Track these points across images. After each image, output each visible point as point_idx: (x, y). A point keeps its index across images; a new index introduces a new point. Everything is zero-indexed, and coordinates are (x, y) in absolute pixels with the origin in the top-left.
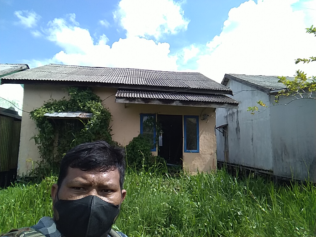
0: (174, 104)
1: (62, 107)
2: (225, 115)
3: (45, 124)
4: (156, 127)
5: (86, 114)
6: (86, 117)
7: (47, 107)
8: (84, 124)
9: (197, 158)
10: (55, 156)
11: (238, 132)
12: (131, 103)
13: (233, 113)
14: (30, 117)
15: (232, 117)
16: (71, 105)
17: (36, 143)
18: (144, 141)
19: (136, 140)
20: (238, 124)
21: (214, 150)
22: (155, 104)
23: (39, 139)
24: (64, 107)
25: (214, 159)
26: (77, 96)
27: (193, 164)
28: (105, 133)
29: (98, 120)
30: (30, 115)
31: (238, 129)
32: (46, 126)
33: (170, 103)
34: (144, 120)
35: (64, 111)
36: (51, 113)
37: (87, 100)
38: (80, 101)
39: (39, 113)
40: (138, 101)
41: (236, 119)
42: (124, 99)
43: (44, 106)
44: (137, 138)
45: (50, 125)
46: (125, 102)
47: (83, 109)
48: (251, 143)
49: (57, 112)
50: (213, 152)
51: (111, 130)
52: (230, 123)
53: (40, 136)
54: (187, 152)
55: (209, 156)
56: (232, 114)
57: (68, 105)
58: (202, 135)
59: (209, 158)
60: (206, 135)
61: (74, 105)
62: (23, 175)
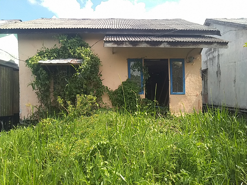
0: (162, 46)
1: (54, 54)
2: (205, 61)
3: (40, 71)
4: (143, 71)
5: (77, 60)
6: (77, 63)
7: (40, 55)
8: (76, 69)
9: (183, 100)
10: (52, 101)
11: (219, 75)
12: (119, 46)
13: (214, 57)
14: (26, 65)
15: (213, 62)
16: (62, 52)
17: (33, 89)
18: (133, 84)
19: (125, 84)
20: (219, 67)
21: (199, 91)
22: (143, 46)
23: (36, 85)
24: (56, 54)
25: (199, 100)
26: (67, 43)
27: (179, 105)
28: (96, 78)
29: (89, 65)
30: (26, 64)
31: (219, 72)
32: (41, 73)
33: (157, 45)
34: (131, 65)
35: (56, 58)
36: (44, 61)
37: (77, 46)
38: (70, 48)
39: (33, 61)
40: (126, 45)
41: (217, 63)
42: (112, 43)
43: (38, 54)
44: (125, 82)
45: (44, 72)
46: (113, 46)
47: (73, 56)
48: (233, 85)
49: (50, 59)
50: (198, 93)
51: (101, 75)
52: (210, 67)
53: (37, 83)
54: (173, 94)
55: (195, 97)
56: (212, 59)
57: (59, 53)
58: (187, 78)
59: (195, 100)
60: (192, 77)
61: (65, 52)
62: (24, 118)
